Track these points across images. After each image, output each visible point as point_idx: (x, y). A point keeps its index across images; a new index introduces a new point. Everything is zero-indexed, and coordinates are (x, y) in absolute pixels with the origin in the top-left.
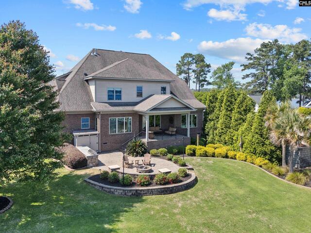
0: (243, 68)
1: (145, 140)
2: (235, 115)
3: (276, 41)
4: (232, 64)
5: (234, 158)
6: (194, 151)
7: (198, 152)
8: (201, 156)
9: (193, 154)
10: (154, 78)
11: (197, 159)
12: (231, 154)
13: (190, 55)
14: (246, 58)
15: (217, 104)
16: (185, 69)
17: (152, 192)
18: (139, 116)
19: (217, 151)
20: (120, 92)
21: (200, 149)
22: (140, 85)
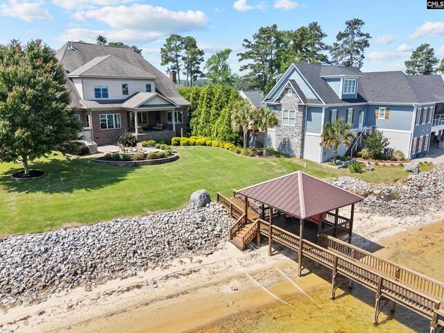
0: (240, 57)
1: (136, 134)
2: (213, 111)
3: (275, 26)
4: (228, 52)
5: (210, 145)
6: (179, 142)
7: (182, 142)
8: (184, 145)
9: (178, 144)
10: (138, 76)
11: (181, 147)
12: (208, 142)
13: (178, 37)
14: (244, 45)
15: (199, 102)
16: (173, 56)
17: (146, 164)
19: (197, 141)
20: (106, 90)
21: (183, 140)
22: (125, 82)
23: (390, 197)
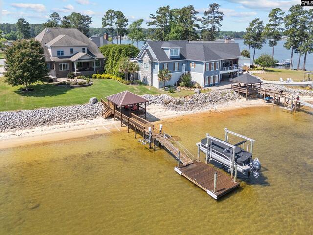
0: (148, 24)
1: (75, 73)
4: (142, 20)
5: (111, 78)
6: (96, 76)
8: (98, 78)
9: (96, 78)
10: (78, 44)
11: (97, 79)
12: (110, 77)
14: (150, 17)
16: (109, 22)
18: (72, 63)
19: (105, 76)
20: (63, 52)
21: (98, 76)
22: (72, 48)
23: (180, 103)
